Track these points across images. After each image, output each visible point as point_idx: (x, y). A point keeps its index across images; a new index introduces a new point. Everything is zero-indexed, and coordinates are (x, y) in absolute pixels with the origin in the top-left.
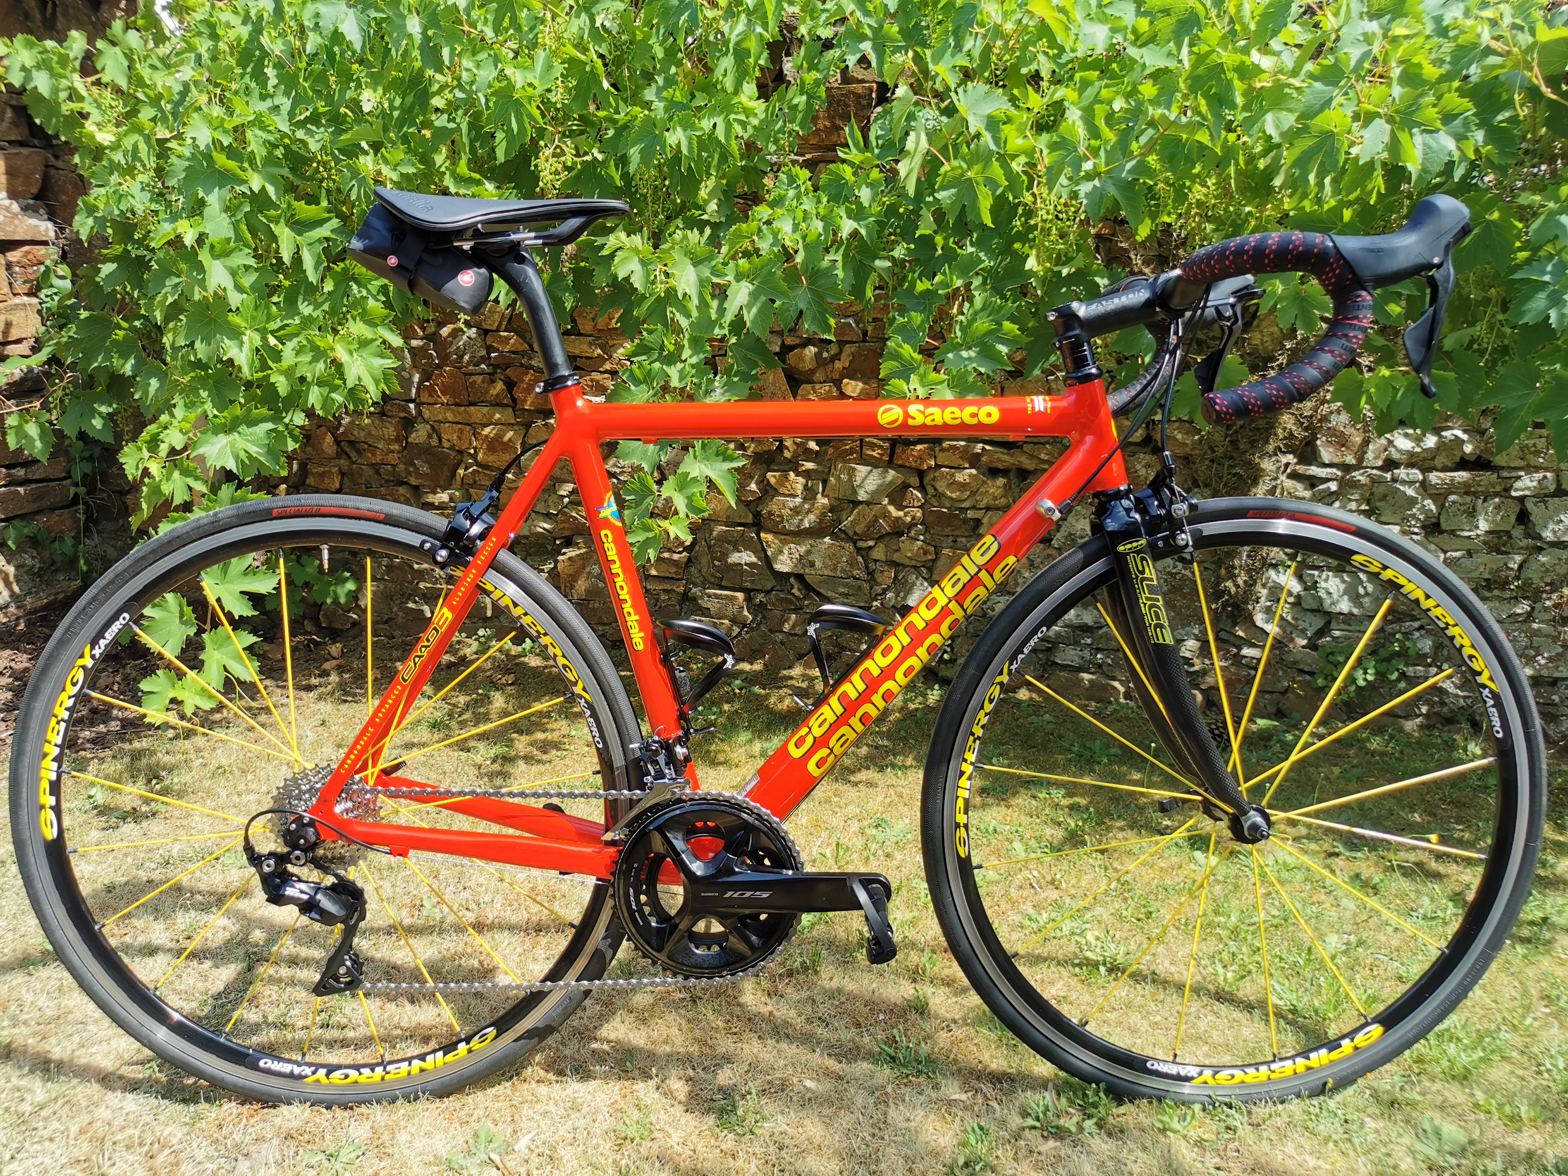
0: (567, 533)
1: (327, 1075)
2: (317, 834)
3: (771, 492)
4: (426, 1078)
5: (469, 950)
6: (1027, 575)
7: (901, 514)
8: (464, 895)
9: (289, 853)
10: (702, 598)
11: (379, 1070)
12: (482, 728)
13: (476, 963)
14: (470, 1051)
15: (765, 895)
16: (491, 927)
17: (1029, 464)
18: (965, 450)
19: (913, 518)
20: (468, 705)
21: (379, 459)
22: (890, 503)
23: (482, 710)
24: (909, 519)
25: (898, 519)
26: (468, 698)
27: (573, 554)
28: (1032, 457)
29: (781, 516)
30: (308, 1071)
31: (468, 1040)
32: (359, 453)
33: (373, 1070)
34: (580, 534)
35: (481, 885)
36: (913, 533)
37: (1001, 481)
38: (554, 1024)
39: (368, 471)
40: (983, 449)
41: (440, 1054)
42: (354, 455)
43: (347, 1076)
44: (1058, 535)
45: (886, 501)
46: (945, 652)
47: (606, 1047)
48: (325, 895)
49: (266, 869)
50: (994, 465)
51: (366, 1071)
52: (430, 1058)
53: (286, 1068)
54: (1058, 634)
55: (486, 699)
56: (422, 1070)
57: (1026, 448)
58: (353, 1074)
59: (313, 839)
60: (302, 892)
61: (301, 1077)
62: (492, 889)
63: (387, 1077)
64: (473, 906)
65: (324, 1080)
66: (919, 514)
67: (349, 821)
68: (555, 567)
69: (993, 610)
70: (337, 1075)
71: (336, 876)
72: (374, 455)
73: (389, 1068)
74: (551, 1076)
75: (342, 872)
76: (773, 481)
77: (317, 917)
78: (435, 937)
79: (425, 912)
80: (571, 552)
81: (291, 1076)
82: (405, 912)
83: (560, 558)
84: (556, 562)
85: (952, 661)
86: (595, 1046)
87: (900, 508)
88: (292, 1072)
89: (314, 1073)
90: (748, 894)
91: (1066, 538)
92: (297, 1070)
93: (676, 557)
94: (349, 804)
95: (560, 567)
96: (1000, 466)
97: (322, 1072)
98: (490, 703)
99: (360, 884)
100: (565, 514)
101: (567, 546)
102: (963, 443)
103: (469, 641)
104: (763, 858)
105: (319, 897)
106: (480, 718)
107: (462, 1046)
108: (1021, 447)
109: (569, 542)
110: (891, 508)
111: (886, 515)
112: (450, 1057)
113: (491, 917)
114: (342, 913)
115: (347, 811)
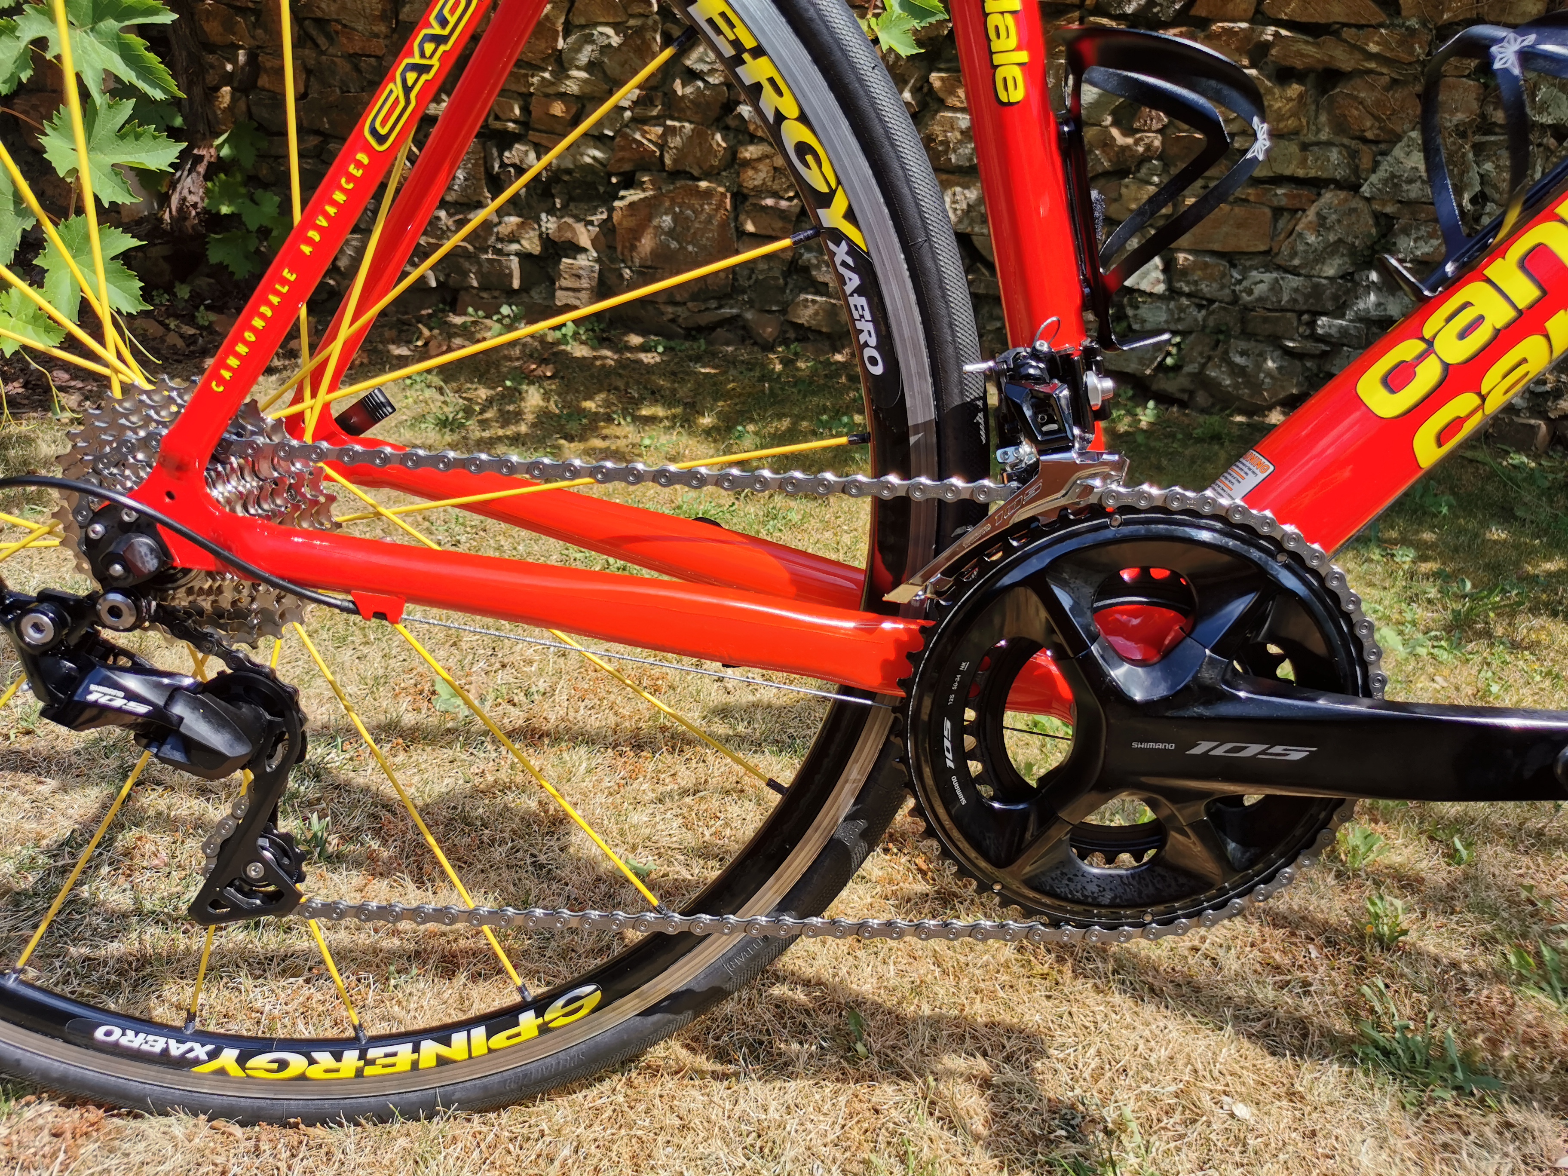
0: (627, 167)
1: (241, 1061)
2: (162, 552)
3: (933, 105)
4: (448, 1076)
5: (519, 779)
6: (1312, 239)
7: (1130, 141)
8: (502, 677)
9: (93, 598)
10: (818, 267)
11: (351, 1057)
12: (510, 431)
13: (533, 805)
14: (544, 1029)
15: (1297, 755)
16: (556, 737)
17: (1344, 60)
18: (1247, 35)
19: (1148, 147)
20: (490, 401)
21: (357, 48)
22: (1115, 123)
23: (511, 408)
24: (1141, 149)
25: (1125, 148)
26: (491, 392)
27: (635, 198)
28: (1354, 48)
29: (946, 143)
30: (200, 1051)
31: (540, 1006)
32: (330, 39)
33: (338, 1057)
34: (646, 169)
35: (530, 663)
36: (1144, 171)
37: (1295, 89)
38: (727, 986)
39: (344, 67)
40: (1276, 35)
41: (479, 1033)
42: (322, 41)
43: (283, 1065)
44: (1374, 178)
45: (1109, 120)
46: (1169, 354)
47: (800, 996)
48: (196, 705)
49: (32, 636)
50: (1288, 62)
51: (324, 1058)
52: (459, 1039)
53: (156, 1044)
54: (1343, 331)
55: (515, 395)
56: (442, 1061)
57: (1347, 33)
58: (297, 1063)
59: (151, 564)
60: (131, 696)
61: (184, 1063)
62: (550, 668)
63: (369, 1071)
64: (520, 697)
65: (234, 1070)
66: (1157, 143)
67: (249, 524)
68: (610, 217)
69: (1250, 292)
70: (261, 1062)
71: (228, 656)
72: (351, 40)
73: (372, 1053)
74: (703, 1062)
75: (242, 648)
76: (937, 84)
77: (178, 756)
78: (457, 751)
79: (439, 705)
80: (633, 196)
81: (164, 1059)
82: (405, 704)
83: (617, 204)
84: (611, 210)
85: (1177, 368)
86: (778, 991)
87: (1128, 131)
88: (166, 1051)
89: (213, 1055)
90: (1253, 749)
91: (1385, 182)
92: (176, 1049)
93: (784, 204)
94: (250, 484)
95: (616, 216)
96: (1298, 64)
97: (229, 1056)
98: (522, 399)
99: (286, 676)
100: (625, 136)
101: (627, 187)
102: (1244, 25)
103: (488, 322)
104: (1278, 660)
105: (179, 709)
106: (506, 419)
107: (528, 1021)
108: (1336, 34)
109: (629, 182)
110: (1115, 132)
111: (1107, 142)
112: (500, 1040)
113: (552, 717)
114: (240, 750)
115: (245, 499)
